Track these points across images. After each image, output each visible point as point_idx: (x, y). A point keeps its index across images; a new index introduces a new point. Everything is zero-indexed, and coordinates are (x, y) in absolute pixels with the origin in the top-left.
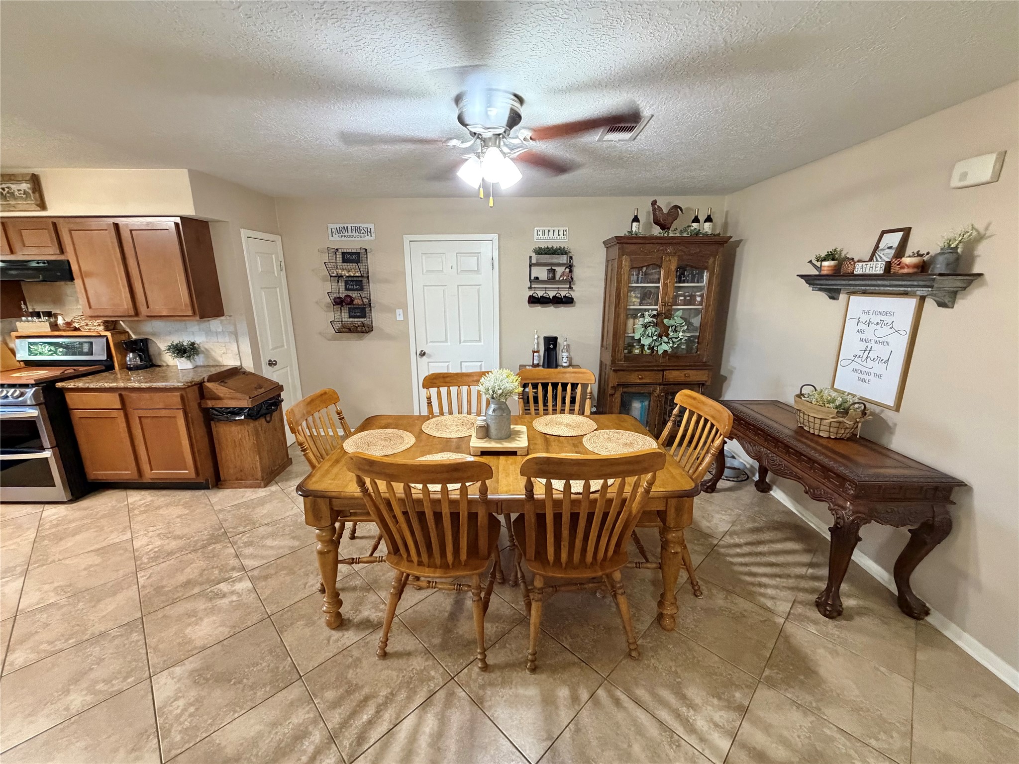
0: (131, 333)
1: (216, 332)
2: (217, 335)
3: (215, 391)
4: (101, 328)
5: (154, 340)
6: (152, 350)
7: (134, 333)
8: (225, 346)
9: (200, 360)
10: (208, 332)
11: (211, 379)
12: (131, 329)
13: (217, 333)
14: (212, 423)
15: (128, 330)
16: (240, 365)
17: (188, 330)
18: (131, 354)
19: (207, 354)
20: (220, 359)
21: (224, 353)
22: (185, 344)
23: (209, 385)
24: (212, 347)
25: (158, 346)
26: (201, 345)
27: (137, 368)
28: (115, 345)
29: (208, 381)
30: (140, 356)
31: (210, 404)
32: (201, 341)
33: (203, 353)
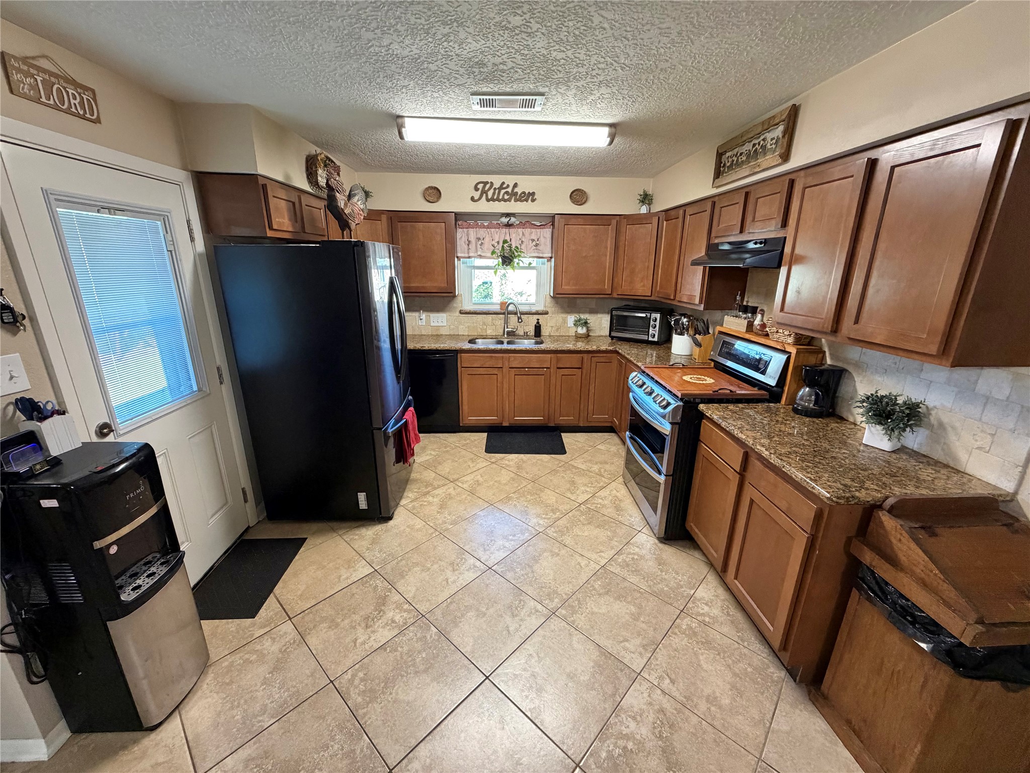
0: (827, 354)
1: (987, 398)
2: (985, 404)
3: (894, 541)
4: (790, 340)
5: (854, 375)
6: (844, 389)
7: (832, 359)
8: (993, 435)
9: (914, 439)
10: (967, 393)
11: (902, 509)
12: (830, 350)
13: (987, 400)
14: (855, 593)
15: (826, 349)
16: (1011, 491)
17: (923, 375)
18: (808, 389)
19: (939, 431)
20: (963, 456)
21: (979, 448)
22: (900, 401)
23: (888, 521)
24: (958, 425)
25: (855, 386)
26: (933, 412)
27: (807, 413)
28: (795, 368)
29: (891, 511)
30: (817, 395)
31: (868, 557)
32: (937, 404)
33: (930, 427)
